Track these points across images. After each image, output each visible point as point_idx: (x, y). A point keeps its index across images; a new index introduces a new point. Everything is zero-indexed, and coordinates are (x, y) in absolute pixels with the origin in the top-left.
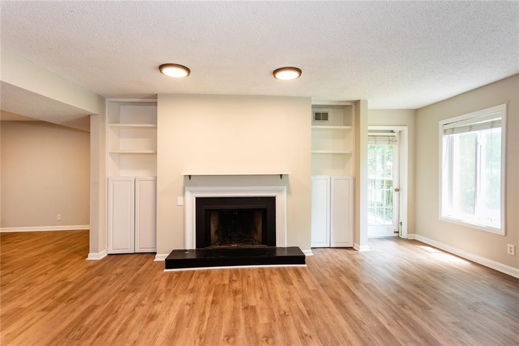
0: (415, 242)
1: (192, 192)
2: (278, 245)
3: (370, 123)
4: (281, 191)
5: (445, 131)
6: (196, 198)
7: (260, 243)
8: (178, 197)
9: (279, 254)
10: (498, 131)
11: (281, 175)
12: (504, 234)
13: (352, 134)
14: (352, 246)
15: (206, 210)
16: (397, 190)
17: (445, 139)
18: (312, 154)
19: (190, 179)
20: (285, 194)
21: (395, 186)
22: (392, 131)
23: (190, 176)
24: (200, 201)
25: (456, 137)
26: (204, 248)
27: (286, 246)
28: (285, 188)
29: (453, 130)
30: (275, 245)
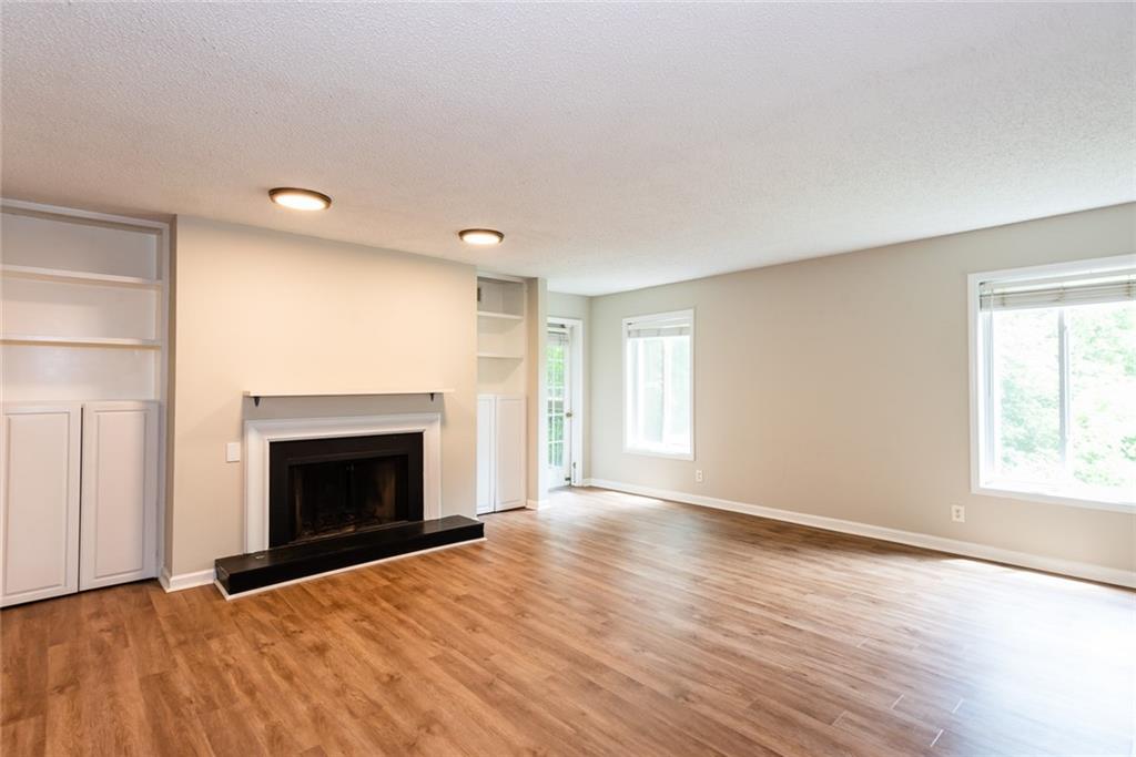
0: (591, 488)
1: (260, 431)
2: (427, 517)
3: (549, 314)
4: (431, 422)
5: (629, 333)
6: (271, 443)
7: (391, 520)
8: (229, 444)
9: (428, 530)
10: (686, 340)
11: (432, 394)
12: (692, 459)
13: (522, 327)
14: (524, 505)
15: (291, 467)
16: (569, 415)
17: (630, 343)
18: (479, 358)
19: (257, 404)
20: (438, 426)
21: (566, 410)
22: (563, 326)
23: (257, 399)
24: (279, 451)
25: (641, 341)
26: (286, 544)
27: (440, 517)
28: (439, 416)
29: (638, 333)
30: (422, 517)
